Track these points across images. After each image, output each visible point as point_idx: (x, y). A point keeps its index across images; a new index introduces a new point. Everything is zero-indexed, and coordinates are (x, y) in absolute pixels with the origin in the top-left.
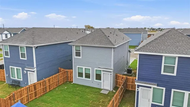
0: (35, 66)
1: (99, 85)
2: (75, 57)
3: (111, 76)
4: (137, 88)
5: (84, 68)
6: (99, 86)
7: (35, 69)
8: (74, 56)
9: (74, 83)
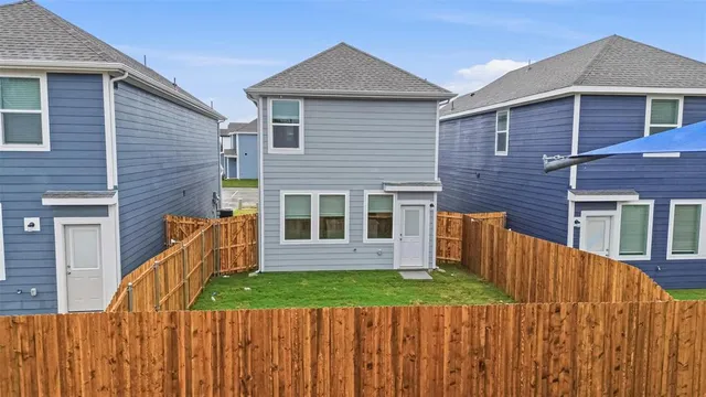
0: (112, 181)
1: (384, 256)
2: (272, 150)
3: (432, 212)
4: (572, 218)
5: (315, 195)
6: (381, 261)
7: (114, 200)
8: (266, 148)
9: (262, 269)
